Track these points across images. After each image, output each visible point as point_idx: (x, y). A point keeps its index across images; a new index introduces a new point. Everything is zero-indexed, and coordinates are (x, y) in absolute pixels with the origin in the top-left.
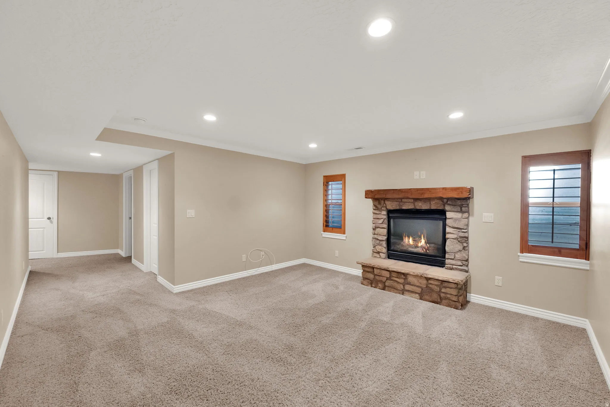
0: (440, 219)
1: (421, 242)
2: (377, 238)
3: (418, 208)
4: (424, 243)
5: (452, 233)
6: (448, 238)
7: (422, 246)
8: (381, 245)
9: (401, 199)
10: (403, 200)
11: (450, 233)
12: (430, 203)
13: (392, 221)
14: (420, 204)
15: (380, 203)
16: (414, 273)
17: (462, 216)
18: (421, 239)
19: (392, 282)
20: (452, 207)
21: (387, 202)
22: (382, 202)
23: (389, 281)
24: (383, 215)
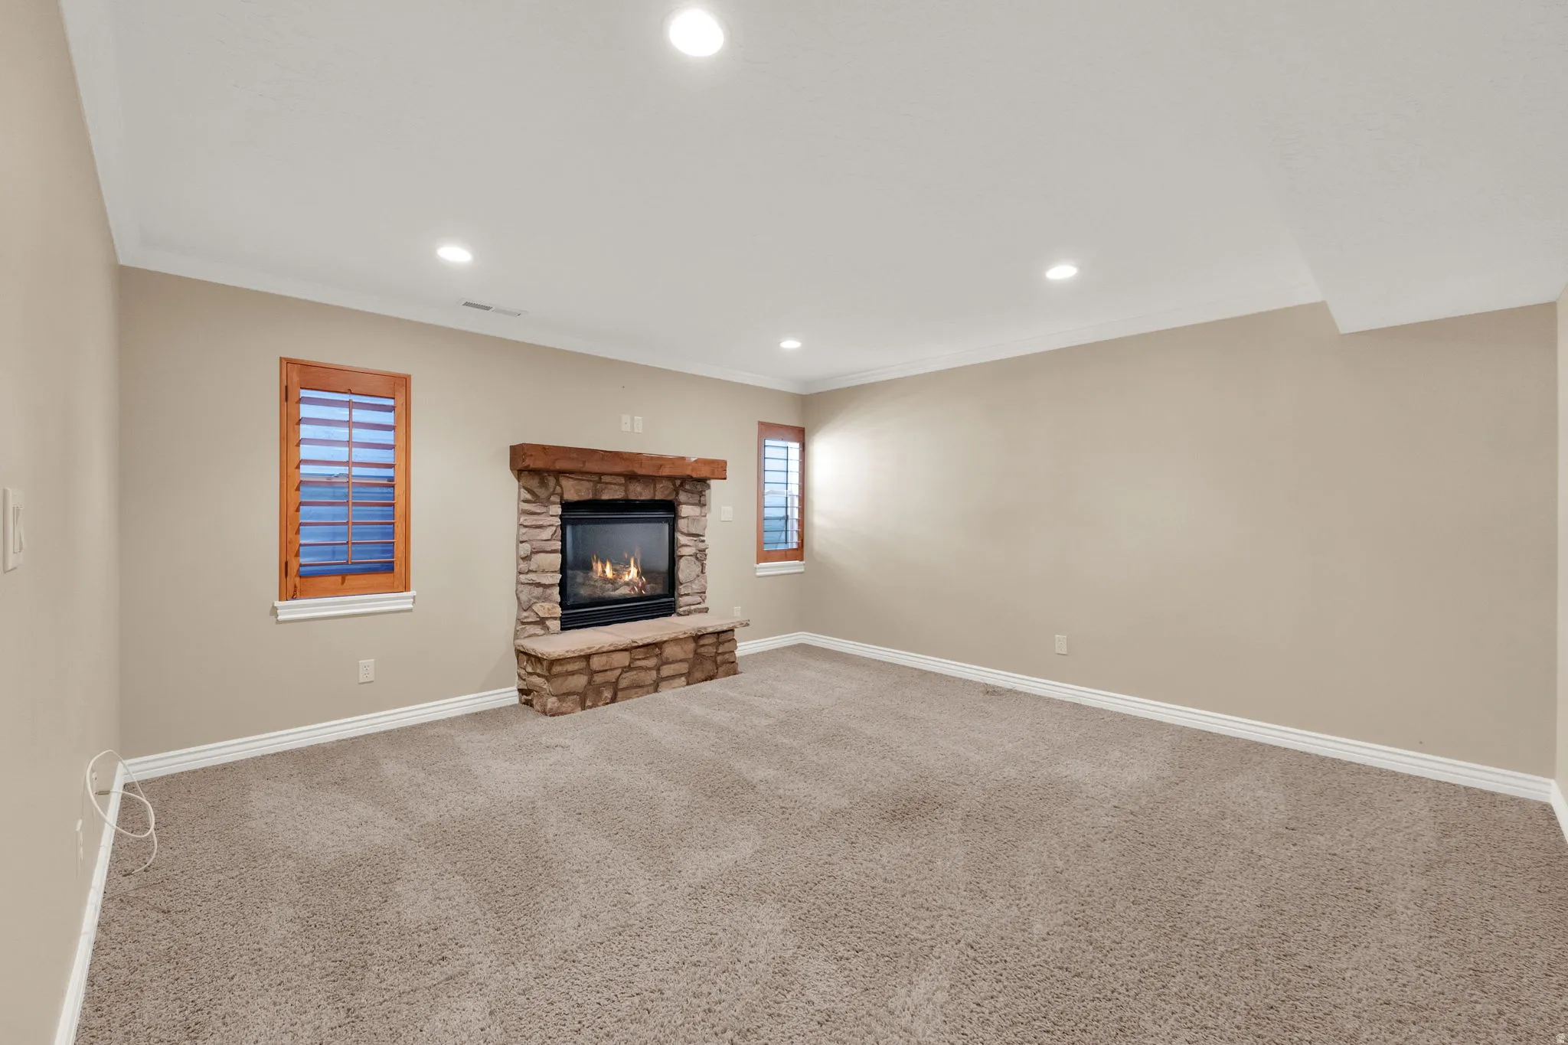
0: (666, 520)
1: (630, 572)
2: (538, 581)
3: (632, 497)
4: (635, 575)
5: (689, 546)
6: (682, 556)
7: (631, 580)
8: (546, 599)
9: (600, 475)
10: (605, 479)
11: (686, 546)
12: (655, 487)
13: (569, 529)
14: (639, 489)
15: (543, 484)
16: (685, 633)
17: (701, 512)
18: (630, 567)
19: (635, 672)
20: (689, 495)
21: (564, 482)
22: (552, 481)
23: (628, 674)
24: (552, 516)
